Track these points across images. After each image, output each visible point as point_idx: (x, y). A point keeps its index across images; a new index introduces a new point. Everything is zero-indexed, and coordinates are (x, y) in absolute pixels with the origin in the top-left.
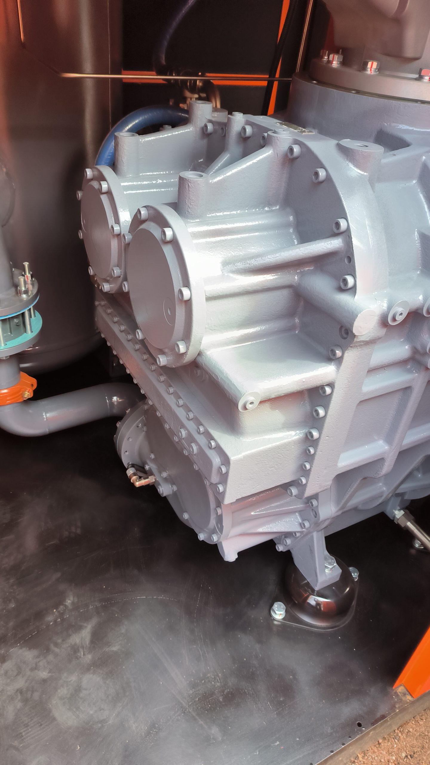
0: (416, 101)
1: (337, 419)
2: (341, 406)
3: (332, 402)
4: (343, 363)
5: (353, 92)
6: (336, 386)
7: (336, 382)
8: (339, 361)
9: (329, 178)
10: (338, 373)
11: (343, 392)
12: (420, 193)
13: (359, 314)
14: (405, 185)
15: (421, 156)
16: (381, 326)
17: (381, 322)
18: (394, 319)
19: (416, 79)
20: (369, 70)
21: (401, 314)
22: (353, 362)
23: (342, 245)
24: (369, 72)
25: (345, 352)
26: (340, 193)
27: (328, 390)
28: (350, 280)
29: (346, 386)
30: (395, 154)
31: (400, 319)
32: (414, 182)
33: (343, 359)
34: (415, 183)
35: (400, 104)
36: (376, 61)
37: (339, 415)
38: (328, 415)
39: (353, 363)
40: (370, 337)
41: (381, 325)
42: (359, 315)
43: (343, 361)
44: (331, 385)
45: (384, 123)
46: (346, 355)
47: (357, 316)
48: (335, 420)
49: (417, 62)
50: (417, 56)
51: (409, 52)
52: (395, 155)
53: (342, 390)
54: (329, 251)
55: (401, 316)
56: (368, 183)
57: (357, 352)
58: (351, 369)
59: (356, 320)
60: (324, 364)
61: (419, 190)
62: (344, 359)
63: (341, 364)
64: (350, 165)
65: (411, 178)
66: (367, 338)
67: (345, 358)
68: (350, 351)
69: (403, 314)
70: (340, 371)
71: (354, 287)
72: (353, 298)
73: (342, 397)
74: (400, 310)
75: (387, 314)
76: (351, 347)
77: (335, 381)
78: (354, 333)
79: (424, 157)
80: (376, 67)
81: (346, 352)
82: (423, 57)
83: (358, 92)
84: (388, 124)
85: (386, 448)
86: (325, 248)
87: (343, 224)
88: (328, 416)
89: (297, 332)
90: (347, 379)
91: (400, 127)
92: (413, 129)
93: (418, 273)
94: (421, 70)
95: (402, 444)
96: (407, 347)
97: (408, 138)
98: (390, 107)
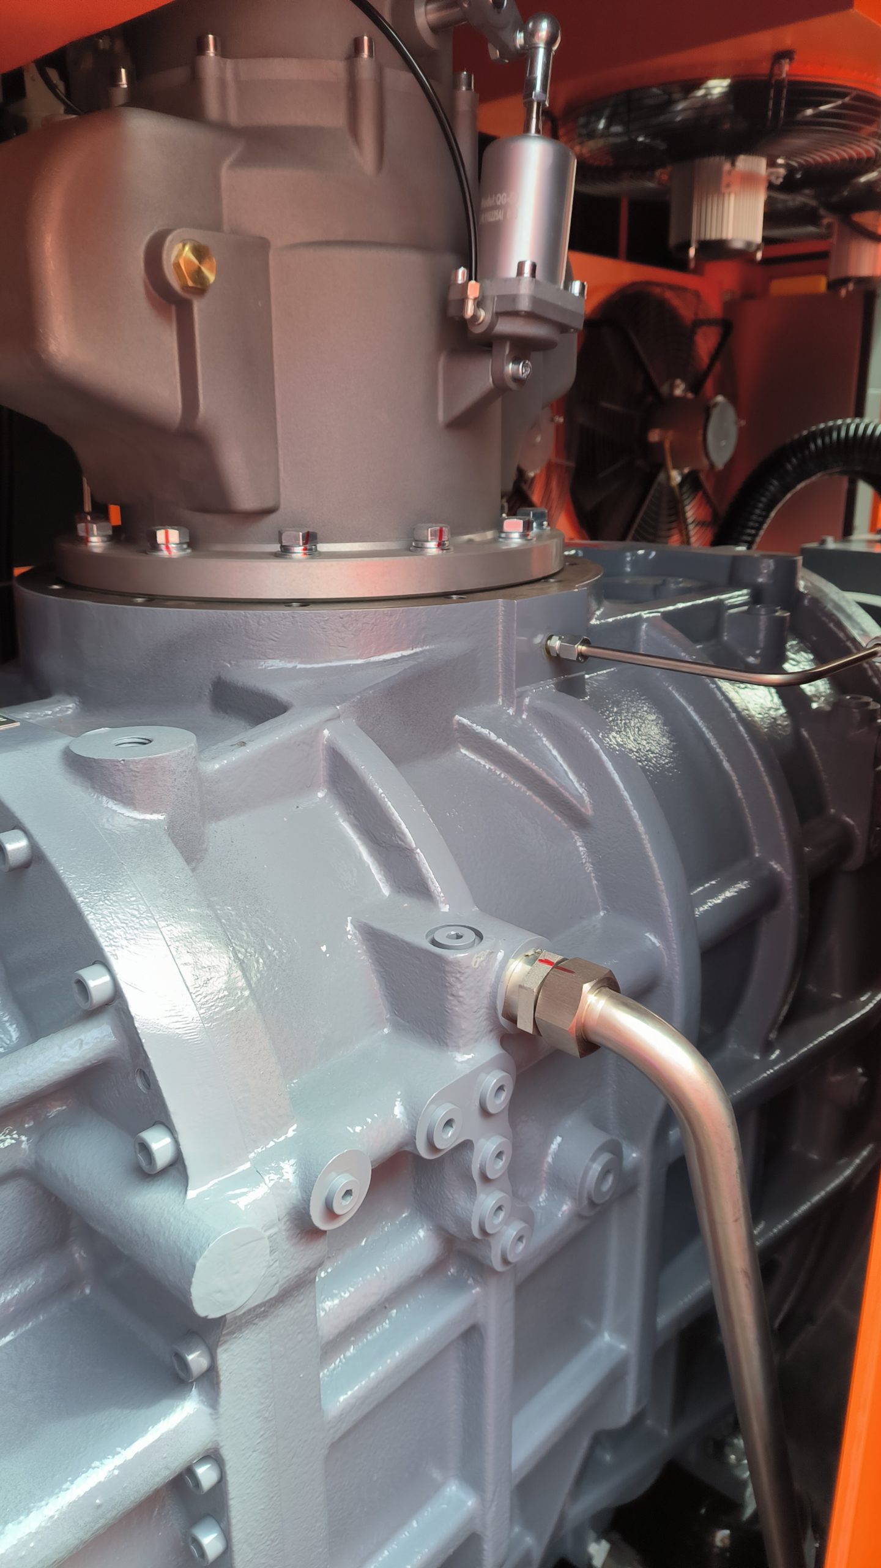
0: (287, 603)
1: (272, 1537)
2: (272, 1495)
3: (231, 1502)
4: (222, 1386)
5: (140, 600)
6: (227, 1454)
7: (221, 1444)
8: (210, 1378)
9: (36, 857)
10: (216, 1419)
11: (262, 1457)
12: (341, 821)
13: (197, 1259)
14: (298, 807)
15: (318, 731)
16: (303, 1240)
17: (298, 1231)
18: (330, 1213)
19: (276, 555)
20: (163, 547)
21: (348, 1193)
22: (257, 1363)
23: (113, 1039)
24: (165, 553)
25: (216, 1353)
26: (74, 892)
27: (206, 1474)
28: (160, 1144)
29: (262, 1436)
30: (244, 740)
31: (346, 1208)
32: (320, 795)
33: (217, 1372)
34: (325, 796)
35: (246, 617)
36: (176, 527)
37: (273, 1522)
38: (236, 1543)
39: (260, 1365)
40: (277, 1285)
41: (301, 1239)
42: (198, 1265)
43: (222, 1378)
44: (213, 1456)
45: (222, 662)
46: (224, 1357)
47: (194, 1266)
48: (268, 1543)
49: (273, 516)
50: (268, 504)
51: (246, 498)
52: (243, 744)
53: (254, 1454)
54: (79, 1067)
55: (349, 1199)
56: (166, 839)
57: (259, 1333)
58: (260, 1384)
59: (194, 1280)
60: (165, 1403)
61: (337, 813)
62: (221, 1373)
63: (219, 1388)
64: (104, 802)
65: (308, 787)
66: (269, 1292)
67: (224, 1368)
68: (232, 1344)
69: (353, 1191)
70: (221, 1410)
71: (178, 1163)
72: (182, 1195)
73: (264, 1471)
74: (341, 1181)
75: (304, 1208)
76: (228, 1334)
77: (218, 1445)
78: (207, 1316)
79: (326, 732)
80: (180, 540)
81: (220, 1350)
82: (282, 506)
83: (153, 600)
84: (233, 662)
85: (470, 1503)
86: (65, 1060)
87: (97, 982)
88: (238, 1547)
89: (88, 1291)
90: (259, 1417)
91: (264, 667)
92: (296, 666)
93: (386, 1031)
94: (280, 534)
95: (510, 1465)
96: (422, 1233)
97: (280, 691)
98: (225, 624)
